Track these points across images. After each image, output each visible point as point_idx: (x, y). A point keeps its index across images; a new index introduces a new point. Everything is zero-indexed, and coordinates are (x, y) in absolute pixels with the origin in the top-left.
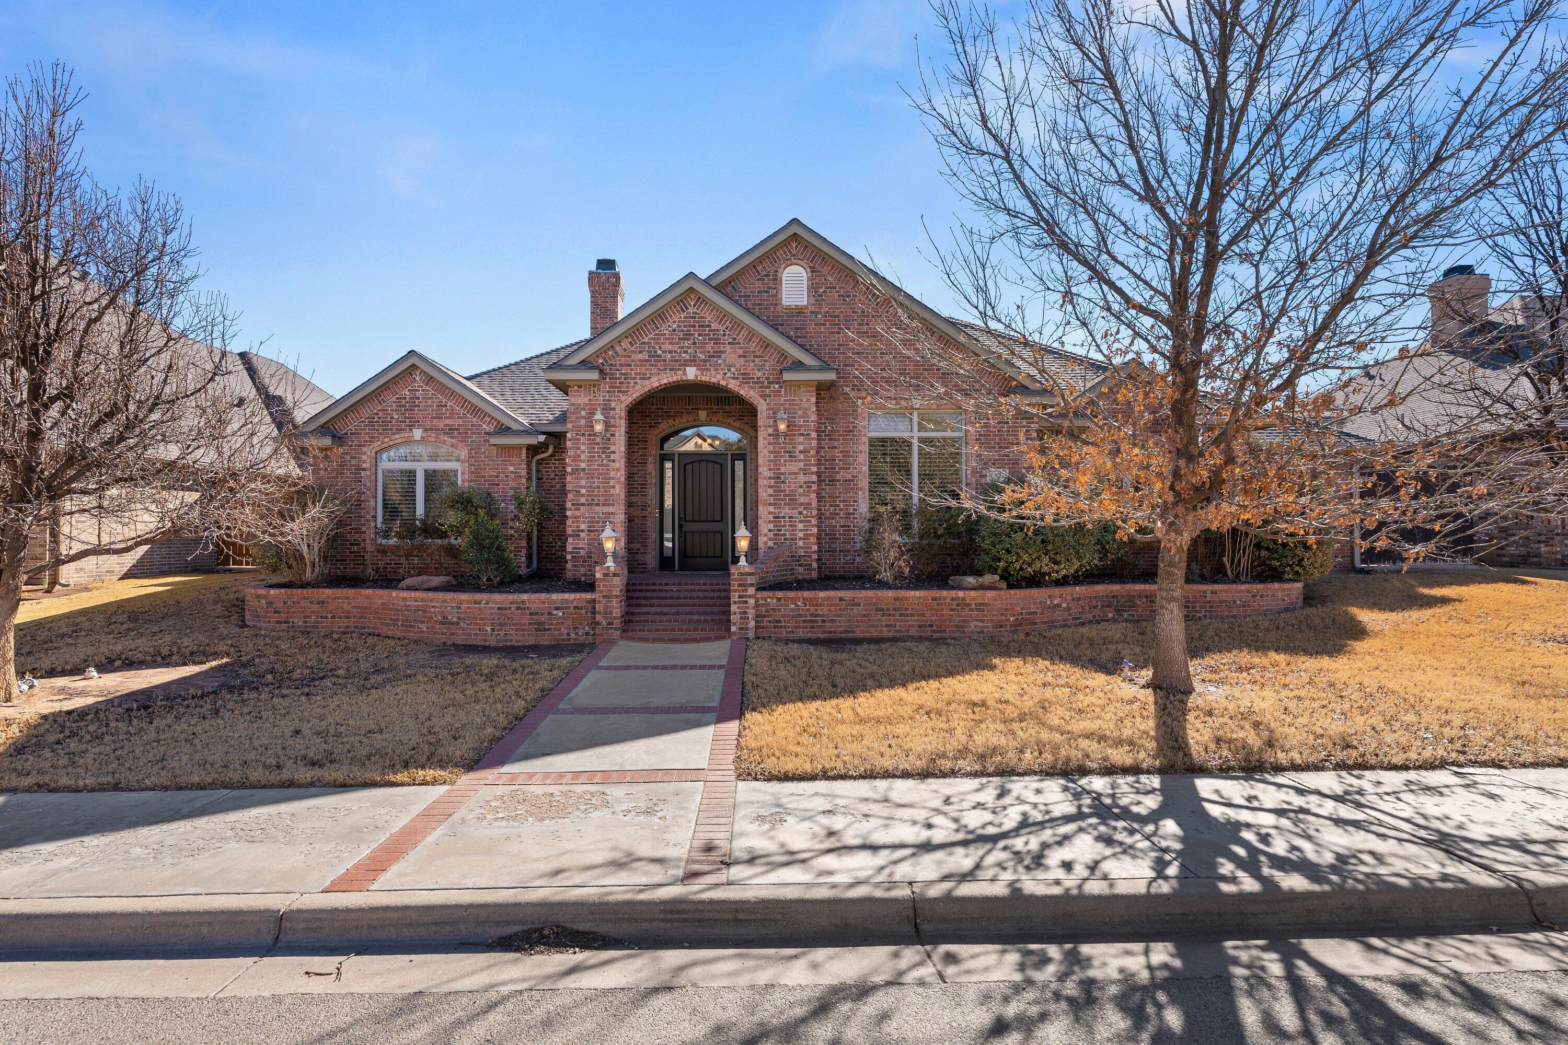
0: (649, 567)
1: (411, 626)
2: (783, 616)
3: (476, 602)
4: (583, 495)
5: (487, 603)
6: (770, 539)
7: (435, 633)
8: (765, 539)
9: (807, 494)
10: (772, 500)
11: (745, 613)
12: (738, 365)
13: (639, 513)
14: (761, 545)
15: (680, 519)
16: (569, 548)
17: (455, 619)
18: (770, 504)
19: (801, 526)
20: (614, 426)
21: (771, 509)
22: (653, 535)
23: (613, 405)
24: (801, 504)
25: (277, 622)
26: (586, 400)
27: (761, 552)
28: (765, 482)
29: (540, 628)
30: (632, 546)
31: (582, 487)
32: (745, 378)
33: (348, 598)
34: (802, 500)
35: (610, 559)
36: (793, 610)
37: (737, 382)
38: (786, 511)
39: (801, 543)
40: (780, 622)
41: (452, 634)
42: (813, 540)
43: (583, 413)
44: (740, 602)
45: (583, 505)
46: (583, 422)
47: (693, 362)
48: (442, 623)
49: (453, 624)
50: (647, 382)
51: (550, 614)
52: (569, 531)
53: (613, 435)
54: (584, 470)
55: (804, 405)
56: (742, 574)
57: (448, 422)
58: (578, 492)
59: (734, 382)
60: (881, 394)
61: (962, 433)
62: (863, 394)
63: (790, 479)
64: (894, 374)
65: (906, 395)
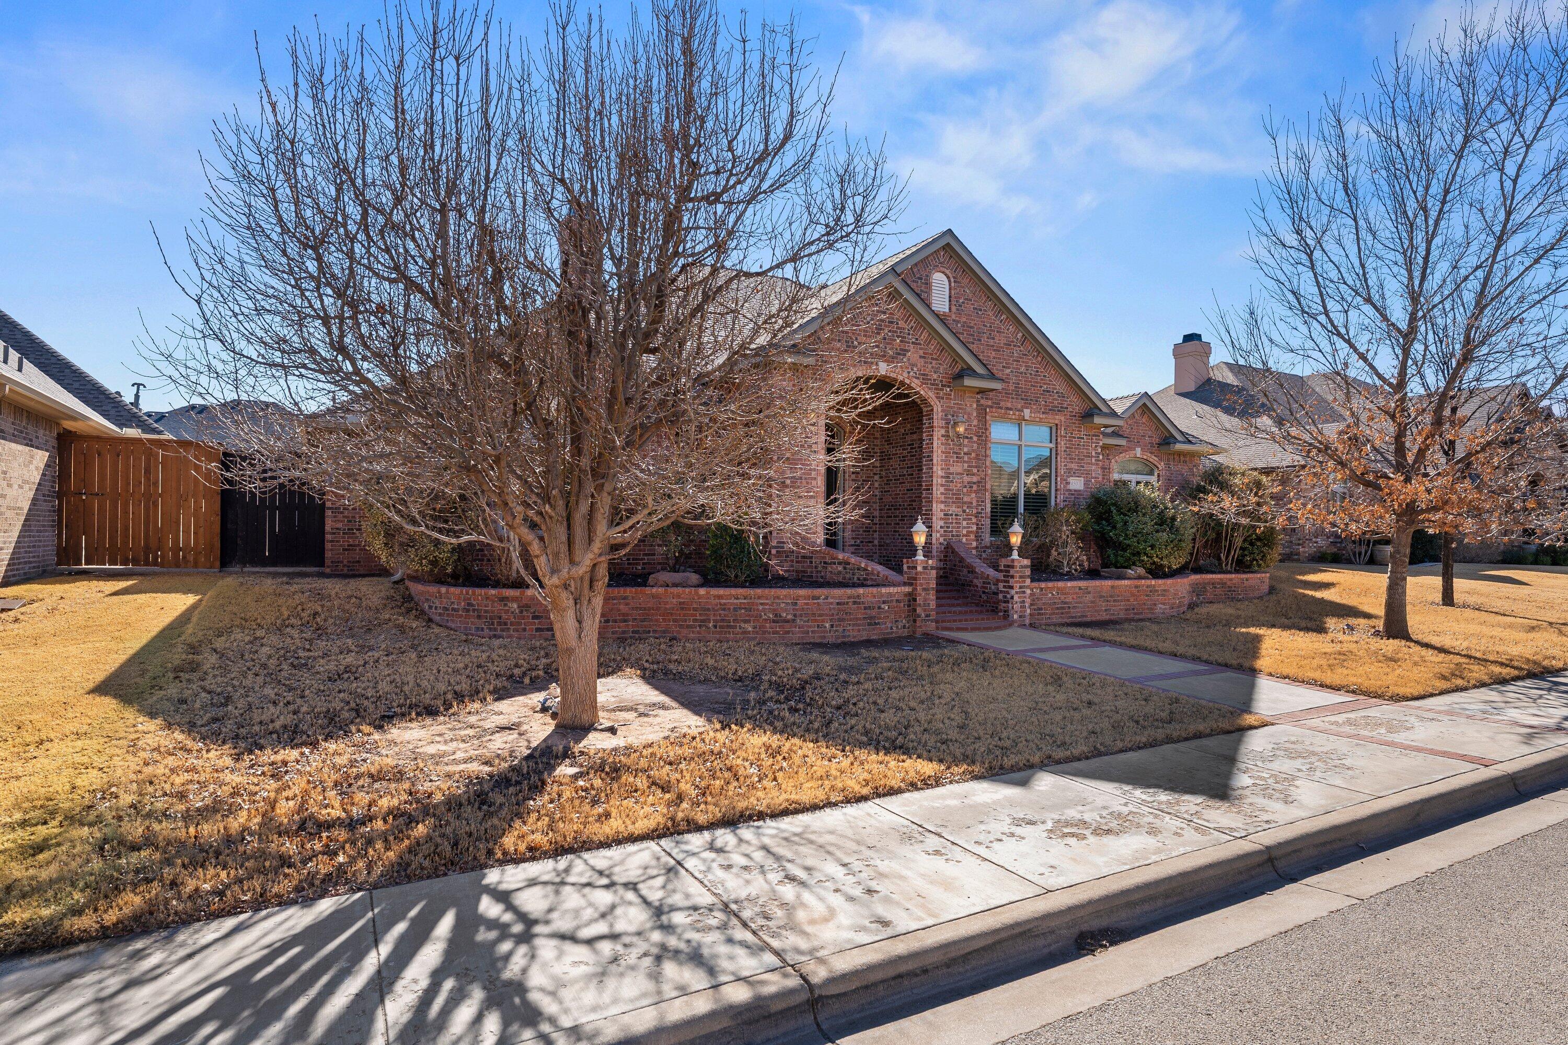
1: (728, 627)
3: (814, 598)
5: (826, 598)
6: (941, 535)
7: (764, 633)
8: (937, 535)
10: (943, 498)
11: (1024, 601)
12: (919, 366)
14: (934, 541)
17: (790, 617)
18: (942, 502)
19: (965, 523)
21: (942, 506)
24: (965, 503)
25: (538, 630)
27: (934, 547)
28: (939, 481)
29: (872, 622)
32: (924, 378)
33: (625, 598)
34: (966, 499)
35: (920, 552)
37: (918, 382)
38: (953, 509)
41: (788, 632)
42: (972, 537)
44: (1020, 593)
47: (883, 357)
48: (774, 621)
49: (788, 621)
50: (845, 373)
51: (879, 608)
55: (968, 409)
56: (1022, 567)
59: (916, 381)
60: (1002, 404)
61: (1052, 445)
62: (990, 403)
63: (957, 479)
64: (1012, 387)
65: (1019, 407)
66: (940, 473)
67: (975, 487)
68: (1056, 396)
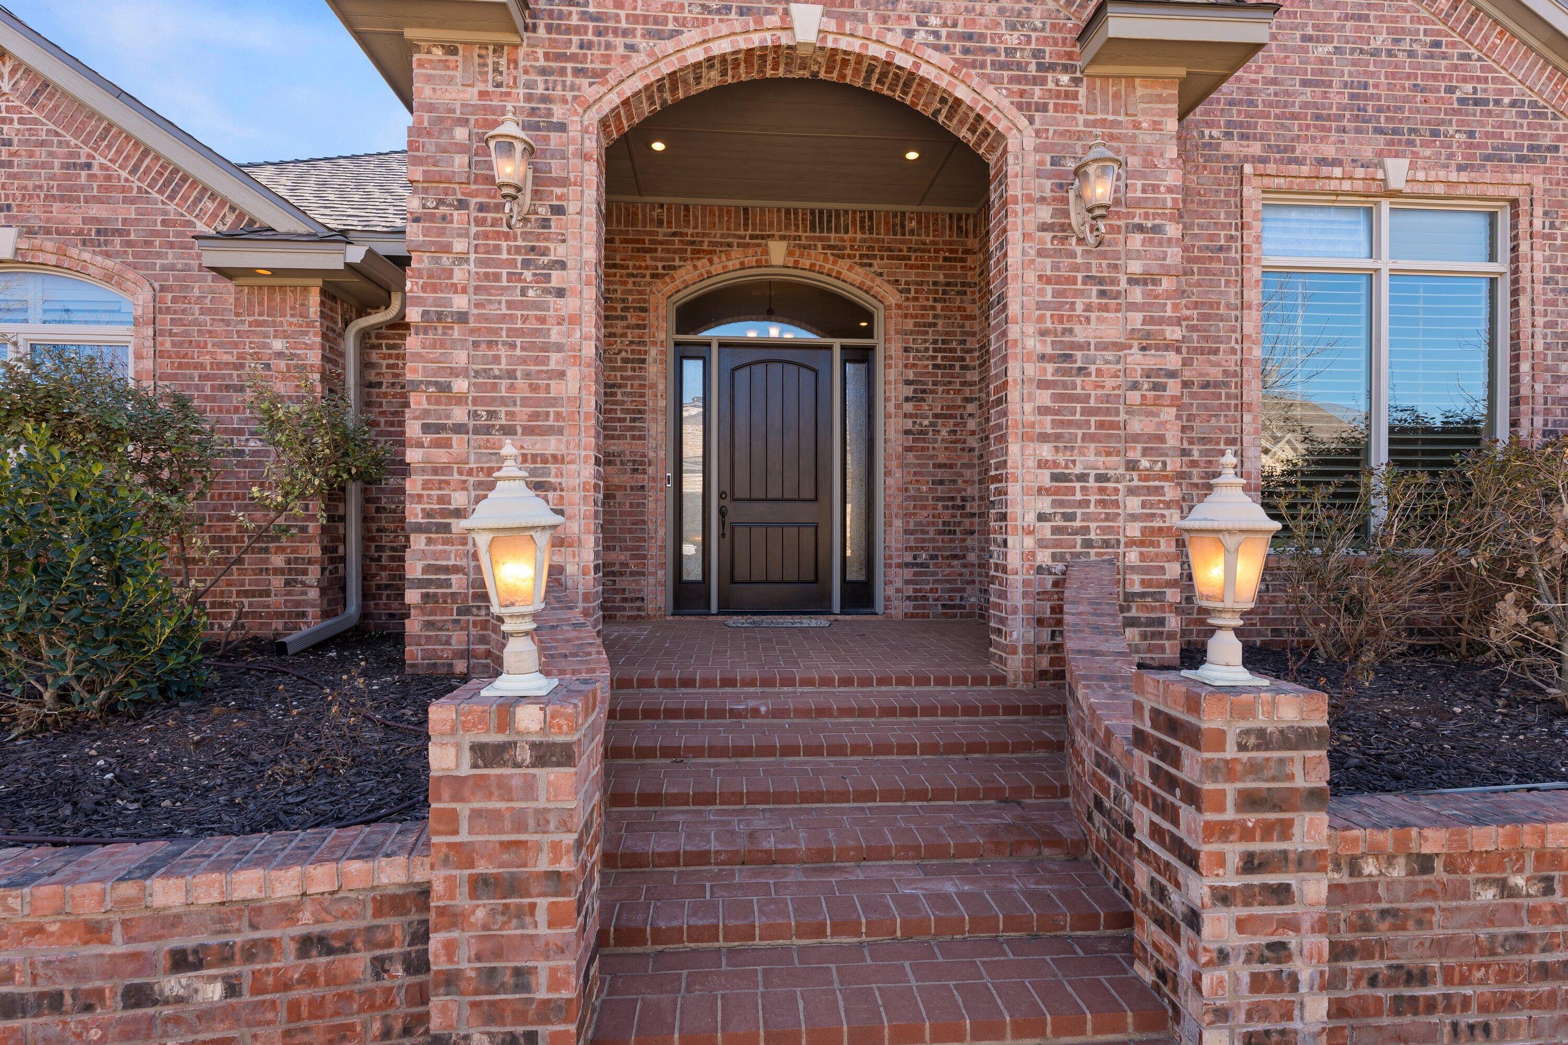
0: (650, 606)
2: (1441, 946)
4: (460, 400)
6: (1042, 544)
8: (1029, 542)
9: (1149, 408)
10: (1047, 424)
11: (1279, 950)
12: (948, 8)
13: (625, 479)
15: (721, 495)
16: (414, 569)
18: (1044, 438)
19: (1134, 504)
20: (563, 182)
21: (1046, 451)
22: (662, 532)
23: (559, 113)
24: (1136, 438)
26: (471, 95)
28: (1031, 369)
30: (612, 556)
31: (455, 373)
32: (974, 47)
34: (1137, 425)
36: (1489, 916)
37: (947, 61)
38: (1089, 459)
39: (1133, 557)
40: (1423, 977)
43: (461, 134)
44: (1248, 895)
45: (459, 429)
46: (460, 161)
50: (669, 46)
52: (414, 513)
53: (559, 210)
54: (462, 318)
55: (1146, 138)
56: (1263, 740)
57: (95, 210)
58: (447, 388)
59: (936, 57)
60: (1301, 149)
61: (1501, 266)
62: (1256, 148)
63: (1102, 360)
64: (1337, 97)
65: (1368, 153)
66: (1033, 344)
67: (1173, 387)
68: (1511, 115)
